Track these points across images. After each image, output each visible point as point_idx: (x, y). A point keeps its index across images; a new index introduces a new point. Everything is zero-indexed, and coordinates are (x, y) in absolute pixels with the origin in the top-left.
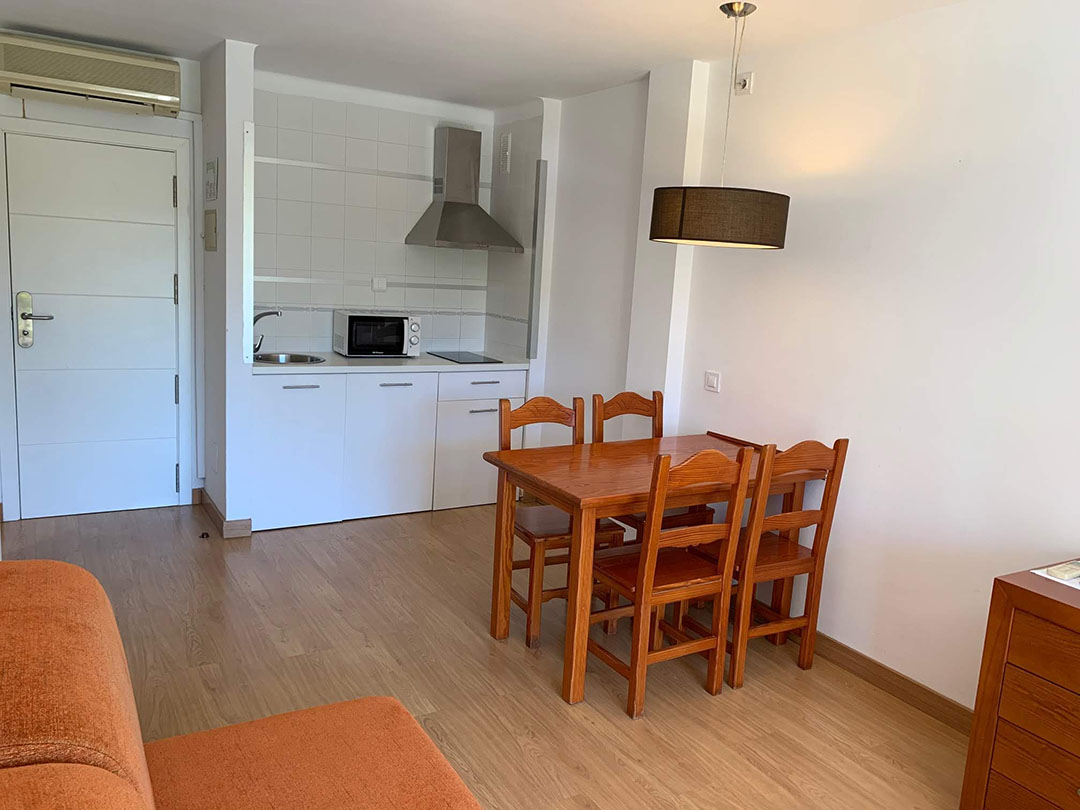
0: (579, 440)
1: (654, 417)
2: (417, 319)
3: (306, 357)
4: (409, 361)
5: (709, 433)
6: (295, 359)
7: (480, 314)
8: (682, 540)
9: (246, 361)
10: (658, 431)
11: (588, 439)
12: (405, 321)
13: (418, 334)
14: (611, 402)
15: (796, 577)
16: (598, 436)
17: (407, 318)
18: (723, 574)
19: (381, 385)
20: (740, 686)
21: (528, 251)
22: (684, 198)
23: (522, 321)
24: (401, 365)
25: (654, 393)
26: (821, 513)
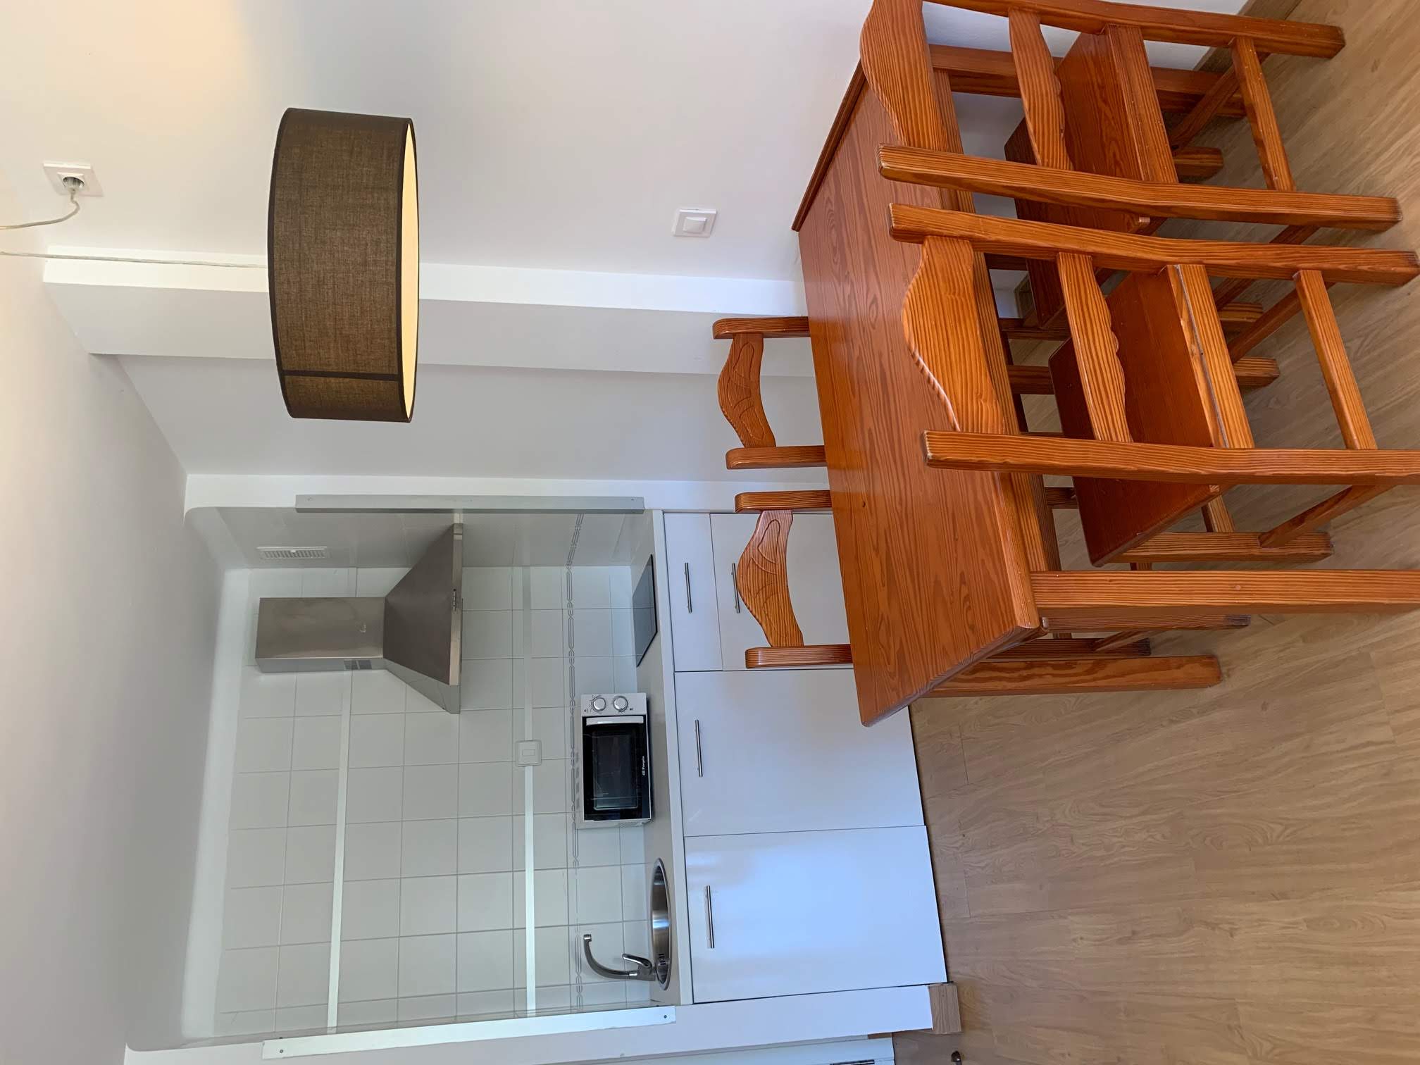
0: (822, 500)
1: (764, 336)
2: (585, 700)
3: (654, 887)
4: (656, 709)
5: (797, 226)
6: (661, 901)
7: (569, 576)
8: (1107, 376)
9: (672, 1018)
10: (794, 326)
11: (815, 479)
12: (590, 722)
13: (609, 697)
14: (741, 432)
15: (1151, 64)
16: (811, 456)
17: (584, 719)
18: (1164, 263)
19: (701, 774)
20: (1394, 206)
21: (458, 518)
22: (305, 373)
23: (579, 524)
24: (664, 725)
25: (716, 337)
26: (1018, 17)
